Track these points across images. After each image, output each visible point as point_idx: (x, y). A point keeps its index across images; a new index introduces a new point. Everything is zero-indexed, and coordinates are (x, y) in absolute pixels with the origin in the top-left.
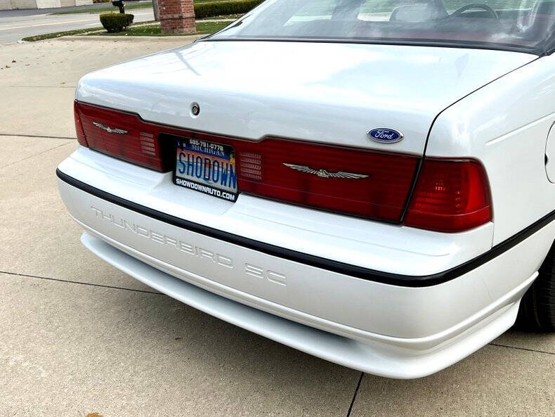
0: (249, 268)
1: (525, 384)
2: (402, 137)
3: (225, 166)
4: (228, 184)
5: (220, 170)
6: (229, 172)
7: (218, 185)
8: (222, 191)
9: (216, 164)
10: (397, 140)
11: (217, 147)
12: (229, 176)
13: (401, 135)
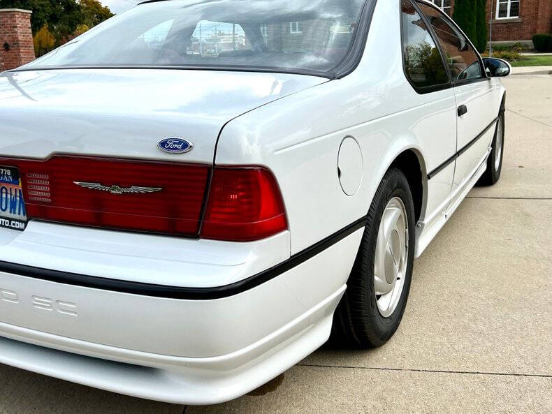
0: (36, 301)
1: (346, 401)
2: (191, 147)
3: (13, 193)
4: (17, 211)
5: (9, 196)
6: (18, 198)
7: (7, 214)
8: (10, 220)
9: (4, 190)
10: (186, 150)
11: (4, 172)
12: (18, 203)
13: (191, 144)
